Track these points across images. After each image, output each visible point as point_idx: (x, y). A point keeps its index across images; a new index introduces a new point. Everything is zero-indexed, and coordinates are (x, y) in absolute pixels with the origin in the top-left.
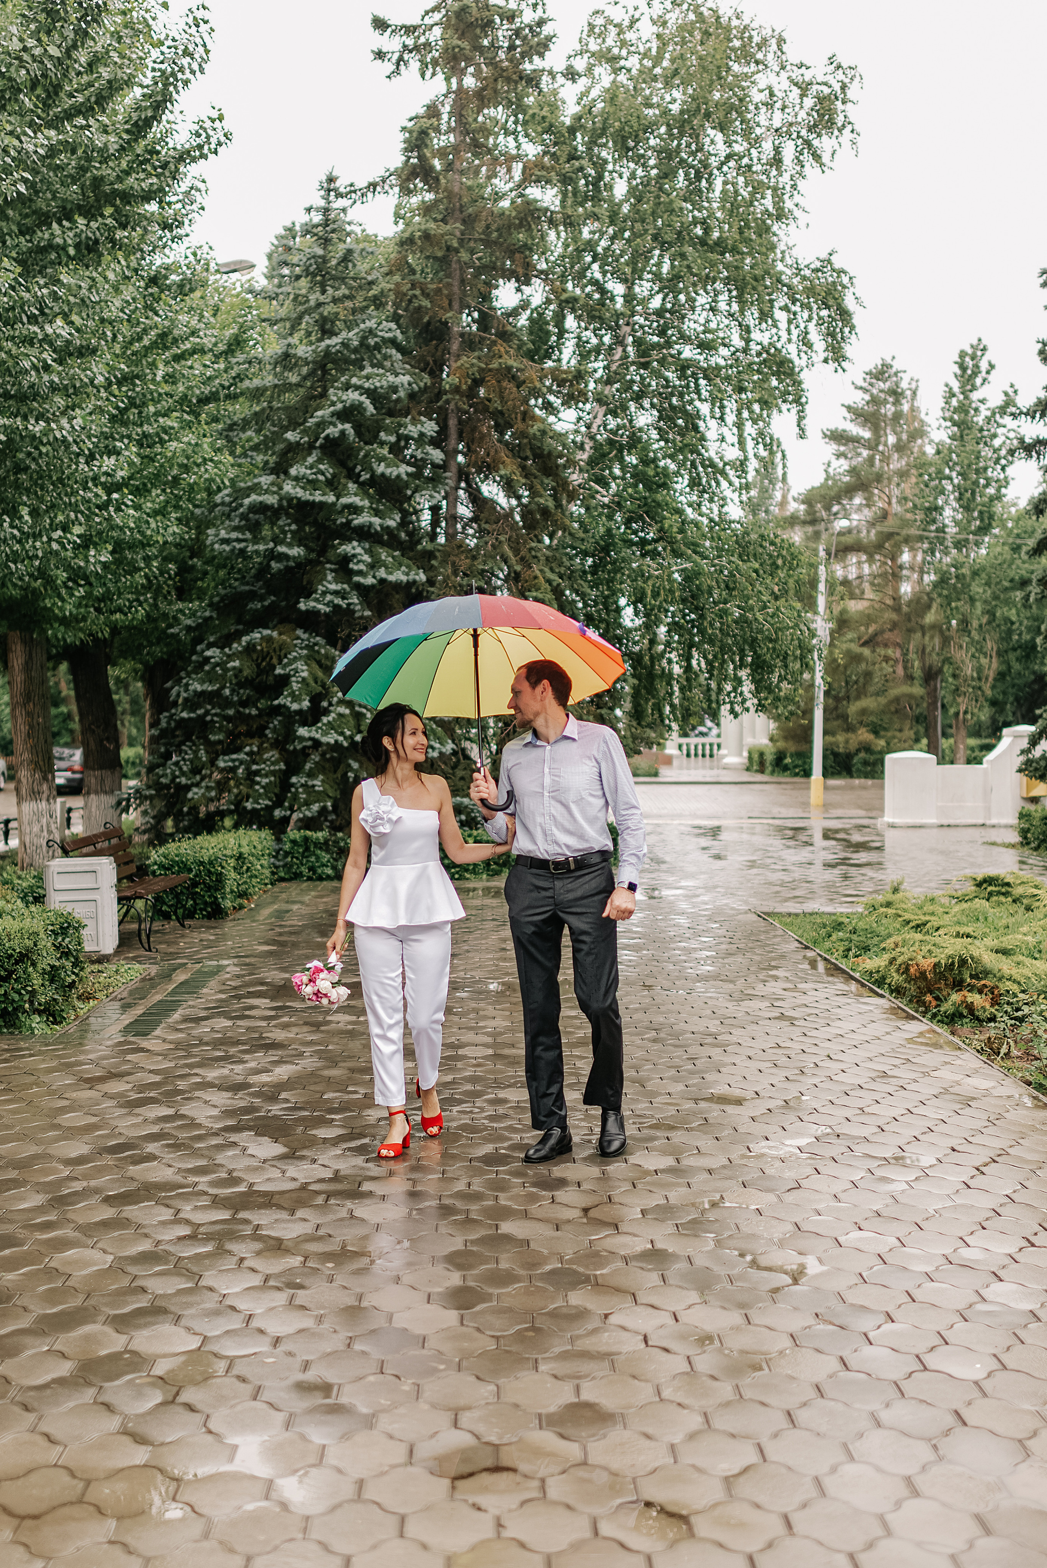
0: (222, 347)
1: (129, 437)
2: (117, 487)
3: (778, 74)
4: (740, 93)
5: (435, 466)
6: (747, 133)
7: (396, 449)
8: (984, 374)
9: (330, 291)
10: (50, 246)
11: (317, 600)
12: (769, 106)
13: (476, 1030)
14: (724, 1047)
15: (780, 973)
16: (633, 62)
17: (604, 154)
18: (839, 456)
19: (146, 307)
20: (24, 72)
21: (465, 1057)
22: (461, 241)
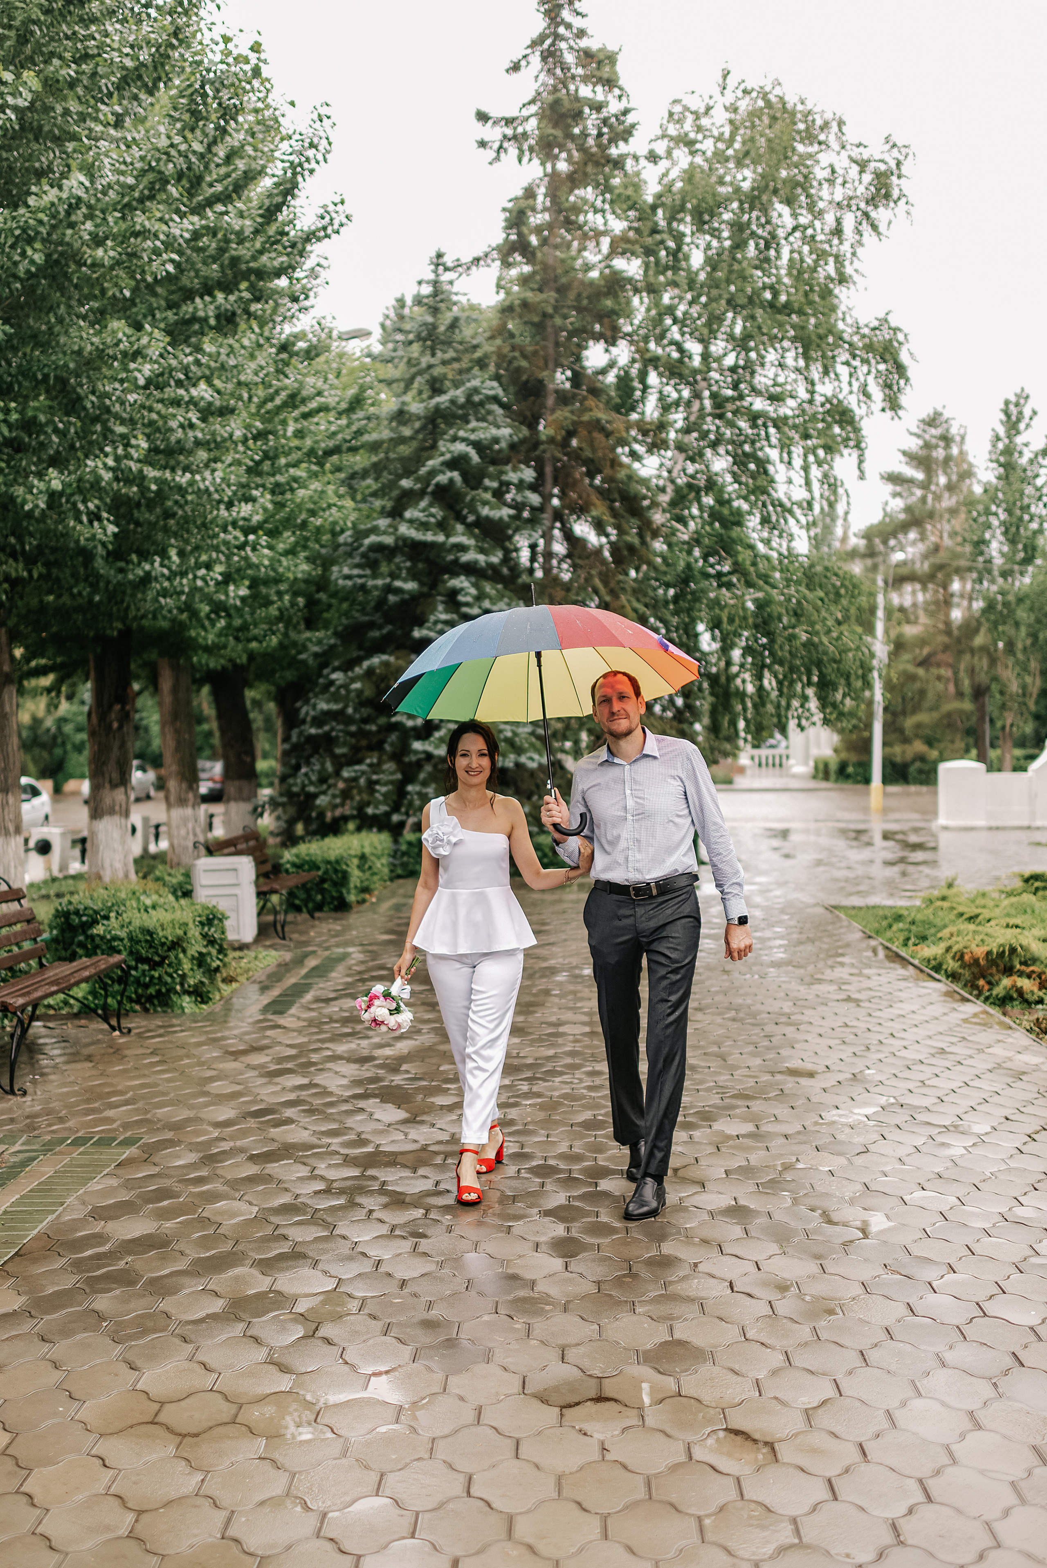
0: (344, 406)
1: (263, 486)
2: (254, 530)
3: (838, 153)
4: (804, 171)
5: (533, 509)
6: (811, 207)
7: (499, 494)
8: (1026, 420)
9: (439, 354)
10: (194, 319)
11: (429, 629)
12: (831, 182)
13: (574, 1010)
14: (797, 1025)
15: (846, 960)
16: (708, 146)
17: (682, 228)
18: (895, 495)
19: (278, 371)
20: (171, 165)
21: (563, 1034)
22: (556, 308)
